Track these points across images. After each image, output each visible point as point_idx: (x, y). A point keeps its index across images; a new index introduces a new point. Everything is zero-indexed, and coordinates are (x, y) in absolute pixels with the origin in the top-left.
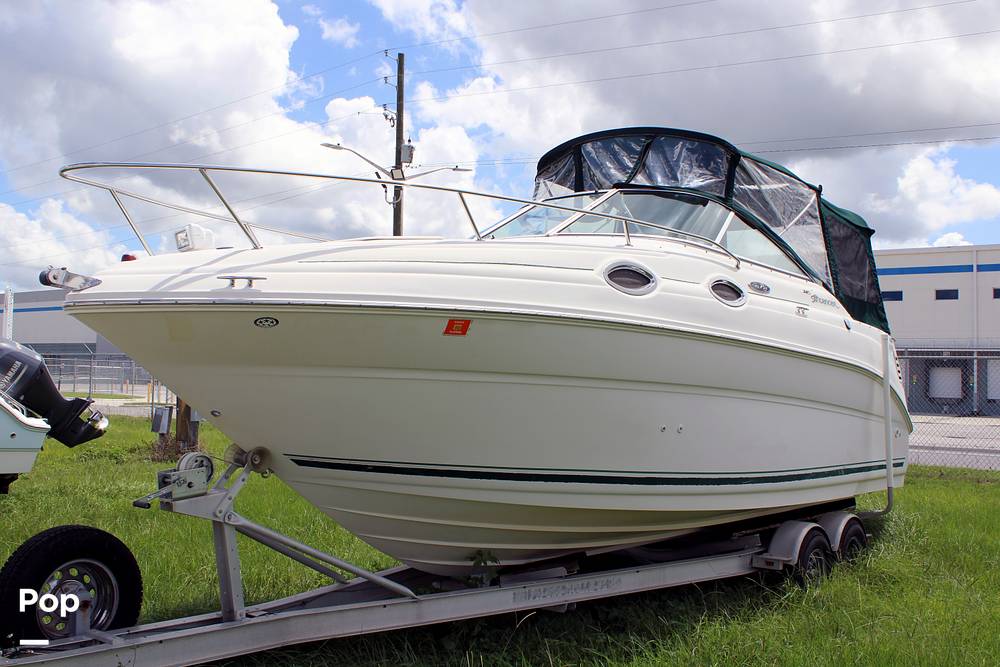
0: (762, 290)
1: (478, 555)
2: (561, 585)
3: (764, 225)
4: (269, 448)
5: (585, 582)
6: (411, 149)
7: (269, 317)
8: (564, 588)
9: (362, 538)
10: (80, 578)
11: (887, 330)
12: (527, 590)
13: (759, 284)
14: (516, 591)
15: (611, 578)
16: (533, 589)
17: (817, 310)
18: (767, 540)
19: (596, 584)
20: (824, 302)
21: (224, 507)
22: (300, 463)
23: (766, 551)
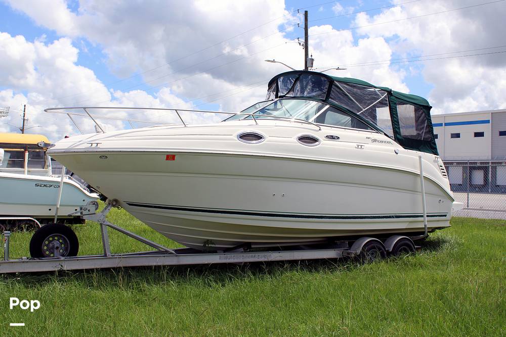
0: (334, 138)
1: (208, 242)
2: (242, 255)
3: (347, 109)
4: (119, 199)
5: (253, 255)
6: (312, 60)
7: (104, 155)
8: (243, 256)
9: (160, 233)
10: (58, 240)
11: (436, 153)
12: (226, 255)
13: (332, 136)
14: (221, 256)
15: (266, 254)
16: (229, 255)
17: (375, 146)
18: (350, 245)
19: (259, 256)
20: (382, 142)
21: (101, 219)
22: (130, 205)
23: (350, 249)
